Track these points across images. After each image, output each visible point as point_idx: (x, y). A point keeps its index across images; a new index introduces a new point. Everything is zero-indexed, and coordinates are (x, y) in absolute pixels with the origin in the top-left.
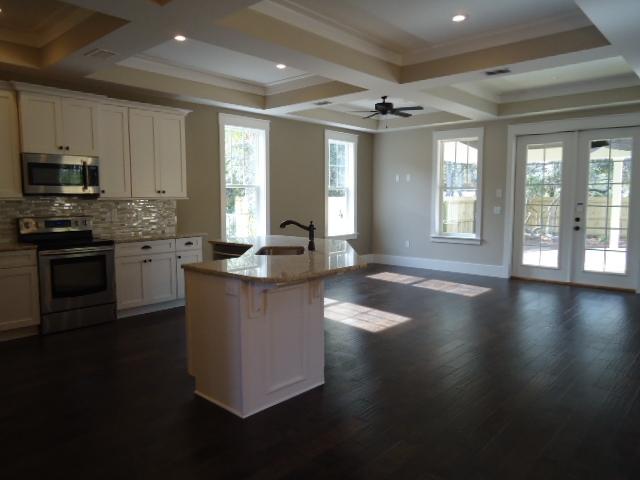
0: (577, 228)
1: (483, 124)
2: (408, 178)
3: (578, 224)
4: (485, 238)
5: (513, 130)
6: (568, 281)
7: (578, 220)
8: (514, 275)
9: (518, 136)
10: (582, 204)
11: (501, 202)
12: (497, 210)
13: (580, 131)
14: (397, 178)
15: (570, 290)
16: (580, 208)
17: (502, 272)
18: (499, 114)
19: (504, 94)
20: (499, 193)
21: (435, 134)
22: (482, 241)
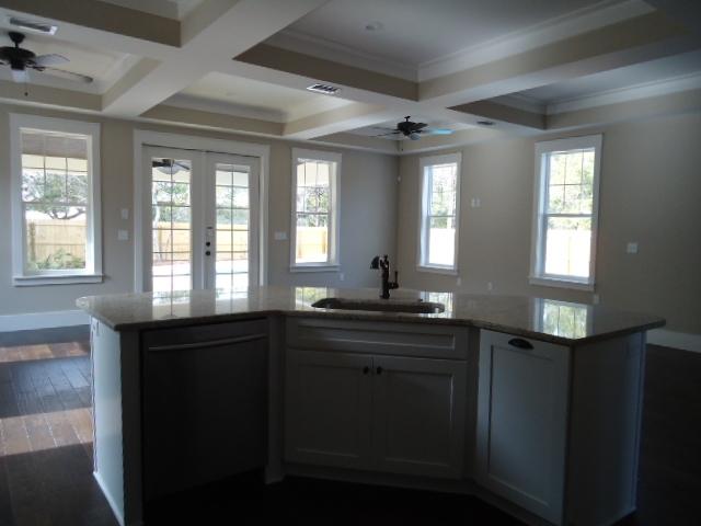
0: (208, 253)
3: (209, 249)
4: (108, 273)
5: (140, 137)
7: (208, 244)
9: (144, 145)
10: (212, 228)
11: (128, 225)
12: (123, 235)
16: (210, 232)
20: (125, 213)
22: (104, 278)
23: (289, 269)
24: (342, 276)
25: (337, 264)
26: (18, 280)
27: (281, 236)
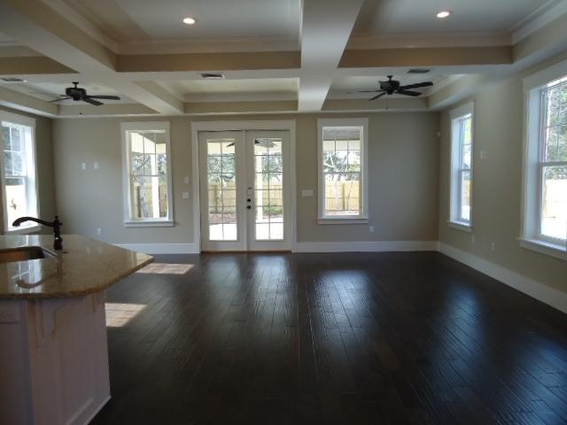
0: (249, 207)
1: (170, 119)
2: (96, 166)
3: (250, 204)
4: (177, 220)
5: (196, 126)
6: (245, 249)
7: (249, 201)
8: (204, 250)
9: (199, 132)
10: (251, 188)
11: (189, 187)
12: (186, 195)
13: (246, 131)
14: (84, 165)
15: (247, 257)
16: (250, 191)
17: (194, 248)
18: (185, 111)
19: (189, 94)
20: (186, 180)
21: (123, 125)
22: (174, 223)
23: (317, 220)
24: (372, 229)
25: (367, 217)
26: (127, 223)
27: (307, 193)
